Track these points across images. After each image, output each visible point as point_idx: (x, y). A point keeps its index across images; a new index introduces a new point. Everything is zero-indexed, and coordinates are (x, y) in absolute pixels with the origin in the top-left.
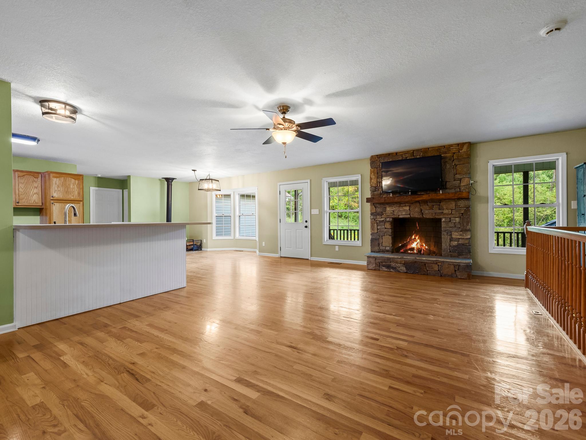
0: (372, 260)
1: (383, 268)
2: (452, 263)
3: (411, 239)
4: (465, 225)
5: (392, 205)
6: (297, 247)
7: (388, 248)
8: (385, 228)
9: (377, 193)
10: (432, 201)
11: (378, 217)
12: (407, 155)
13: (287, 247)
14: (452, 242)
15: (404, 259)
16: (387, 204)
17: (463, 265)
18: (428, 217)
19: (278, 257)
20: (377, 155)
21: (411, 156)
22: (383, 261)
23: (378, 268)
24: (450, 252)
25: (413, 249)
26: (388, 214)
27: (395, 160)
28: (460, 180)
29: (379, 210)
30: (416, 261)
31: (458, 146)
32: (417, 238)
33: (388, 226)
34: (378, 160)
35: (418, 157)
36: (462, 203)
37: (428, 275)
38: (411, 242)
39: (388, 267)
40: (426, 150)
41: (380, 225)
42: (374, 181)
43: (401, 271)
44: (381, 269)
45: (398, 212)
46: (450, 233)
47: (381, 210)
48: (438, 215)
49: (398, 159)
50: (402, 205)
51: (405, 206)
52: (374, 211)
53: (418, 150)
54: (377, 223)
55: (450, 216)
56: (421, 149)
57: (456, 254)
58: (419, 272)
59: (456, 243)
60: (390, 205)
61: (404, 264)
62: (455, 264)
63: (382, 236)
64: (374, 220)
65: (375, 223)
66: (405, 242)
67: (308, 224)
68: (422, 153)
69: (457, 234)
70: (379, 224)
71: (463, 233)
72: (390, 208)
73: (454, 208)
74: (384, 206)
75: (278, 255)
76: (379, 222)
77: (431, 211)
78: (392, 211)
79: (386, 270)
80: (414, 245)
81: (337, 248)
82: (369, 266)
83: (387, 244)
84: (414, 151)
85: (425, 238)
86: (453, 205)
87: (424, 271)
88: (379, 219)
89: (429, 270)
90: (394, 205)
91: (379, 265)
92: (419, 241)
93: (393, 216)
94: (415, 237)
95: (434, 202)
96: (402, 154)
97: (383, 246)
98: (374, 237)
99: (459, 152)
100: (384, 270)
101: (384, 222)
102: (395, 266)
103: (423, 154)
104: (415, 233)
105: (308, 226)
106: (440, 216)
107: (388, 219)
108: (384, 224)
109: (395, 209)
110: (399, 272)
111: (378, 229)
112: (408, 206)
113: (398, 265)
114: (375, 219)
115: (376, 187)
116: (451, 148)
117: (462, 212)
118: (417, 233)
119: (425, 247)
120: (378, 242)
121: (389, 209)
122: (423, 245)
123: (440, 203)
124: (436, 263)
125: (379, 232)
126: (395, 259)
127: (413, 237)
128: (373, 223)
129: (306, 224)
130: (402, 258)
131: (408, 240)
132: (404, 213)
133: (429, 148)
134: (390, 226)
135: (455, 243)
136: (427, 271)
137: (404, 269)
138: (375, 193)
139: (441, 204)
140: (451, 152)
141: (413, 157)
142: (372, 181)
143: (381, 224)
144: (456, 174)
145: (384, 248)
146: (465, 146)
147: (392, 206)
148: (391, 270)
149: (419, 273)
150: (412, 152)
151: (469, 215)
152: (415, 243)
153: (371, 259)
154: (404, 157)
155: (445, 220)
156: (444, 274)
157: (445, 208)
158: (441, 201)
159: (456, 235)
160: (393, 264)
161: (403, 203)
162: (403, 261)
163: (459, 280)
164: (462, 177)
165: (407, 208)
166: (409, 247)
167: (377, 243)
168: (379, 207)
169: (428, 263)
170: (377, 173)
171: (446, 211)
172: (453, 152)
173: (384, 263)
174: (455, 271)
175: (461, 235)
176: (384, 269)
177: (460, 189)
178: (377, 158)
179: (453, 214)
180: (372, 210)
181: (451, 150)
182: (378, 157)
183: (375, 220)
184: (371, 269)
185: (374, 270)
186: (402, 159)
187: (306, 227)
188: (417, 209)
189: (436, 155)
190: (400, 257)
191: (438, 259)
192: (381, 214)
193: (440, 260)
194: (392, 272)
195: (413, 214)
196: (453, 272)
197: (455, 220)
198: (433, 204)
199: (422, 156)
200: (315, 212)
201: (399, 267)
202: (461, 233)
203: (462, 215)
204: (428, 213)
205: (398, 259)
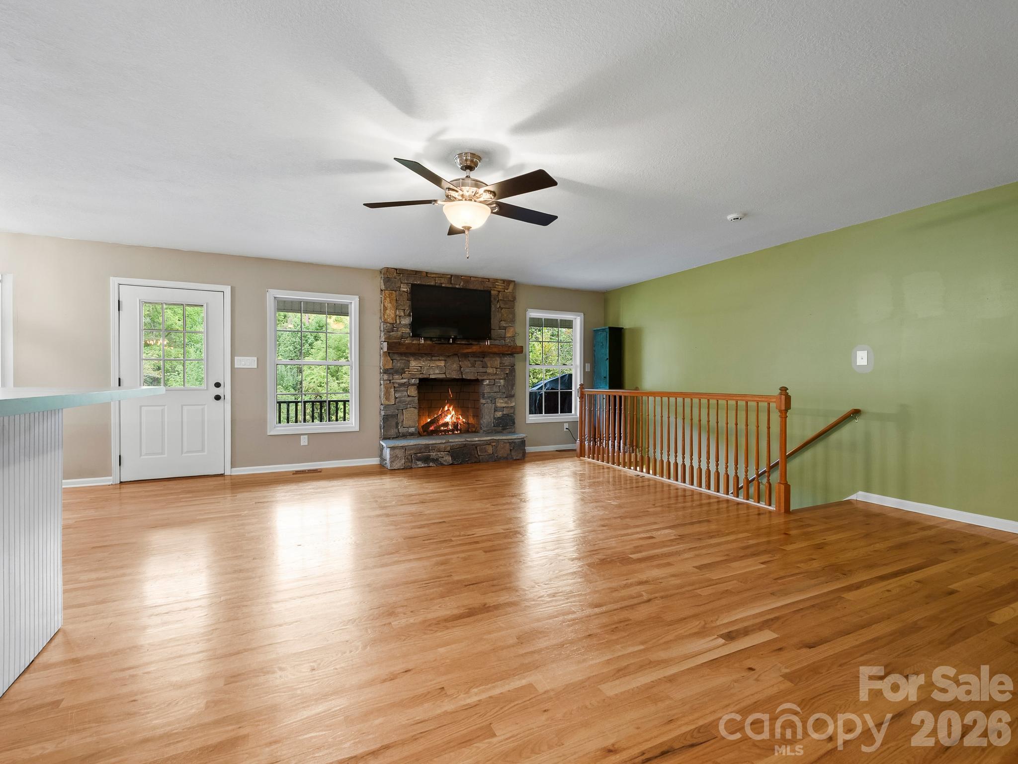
0: (400, 453)
1: (418, 463)
2: (507, 441)
3: (443, 412)
4: (510, 389)
5: (420, 358)
6: (185, 450)
7: (412, 430)
8: (409, 396)
9: (395, 335)
10: (474, 355)
11: (397, 376)
12: (443, 280)
13: (146, 454)
14: (496, 413)
15: (449, 444)
16: (413, 356)
17: (518, 442)
18: (469, 378)
19: (110, 483)
20: (396, 269)
21: (448, 283)
22: (418, 452)
23: (410, 464)
24: (494, 426)
25: (446, 424)
26: (413, 372)
27: (424, 283)
28: (505, 328)
29: (399, 365)
30: (465, 444)
31: (503, 283)
32: (451, 409)
33: (413, 391)
34: (398, 278)
35: (457, 287)
36: (507, 360)
37: (480, 462)
38: (443, 415)
39: (426, 459)
40: (468, 279)
41: (400, 391)
42: (391, 314)
43: (444, 463)
44: (414, 466)
45: (427, 369)
46: (493, 400)
47: (402, 366)
48: (481, 376)
49: (429, 284)
50: (433, 358)
51: (439, 360)
52: (390, 366)
53: (458, 277)
54: (394, 387)
55: (494, 377)
56: (461, 276)
57: (501, 428)
58: (469, 460)
59: (501, 413)
60: (416, 357)
61: (449, 452)
62: (510, 441)
63: (402, 410)
64: (388, 382)
65: (391, 388)
66: (435, 416)
67: (226, 391)
68: (462, 282)
69: (502, 401)
70: (398, 389)
71: (508, 400)
72: (417, 363)
73: (499, 367)
74: (407, 359)
75: (109, 480)
76: (397, 385)
77: (473, 369)
78: (420, 368)
79: (423, 466)
80: (448, 419)
81: (304, 441)
82: (394, 464)
83: (411, 423)
84: (452, 276)
85: (461, 408)
86: (497, 361)
87: (476, 457)
88: (398, 381)
89: (482, 454)
90: (422, 357)
91: (411, 460)
92: (453, 413)
93: (421, 376)
94: (448, 408)
95: (477, 357)
96: (434, 276)
97: (404, 427)
98: (389, 413)
99: (504, 291)
100: (420, 466)
101: (407, 385)
102: (437, 457)
103: (464, 284)
104: (447, 403)
105: (222, 397)
106: (484, 376)
107: (413, 381)
108: (406, 389)
109: (424, 363)
110: (442, 464)
111: (396, 398)
112: (442, 360)
113: (441, 454)
114: (390, 380)
115: (393, 324)
116: (497, 284)
117: (507, 372)
118: (450, 402)
119: (462, 420)
120: (397, 421)
121: (414, 364)
122: (459, 418)
123: (483, 358)
124: (489, 443)
125: (398, 403)
126: (436, 445)
127: (446, 408)
128: (388, 388)
129: (218, 391)
130: (447, 443)
131: (440, 413)
132: (437, 372)
133: (471, 277)
134: (416, 392)
135: (499, 414)
136: (479, 456)
137: (449, 459)
138: (392, 333)
139: (486, 359)
140: (495, 289)
141: (451, 286)
142: (388, 312)
143: (401, 389)
144: (501, 321)
145: (405, 430)
146: (511, 285)
147: (420, 360)
148: (431, 464)
149: (469, 462)
150: (449, 276)
151: (514, 376)
152: (449, 416)
153: (397, 452)
154: (439, 282)
155: (489, 382)
156: (499, 457)
157: (489, 365)
158: (484, 355)
159: (501, 403)
160: (433, 454)
161: (436, 355)
162: (448, 447)
163: (515, 462)
164: (507, 325)
165: (442, 364)
166: (441, 422)
167: (394, 423)
168: (399, 359)
169: (480, 445)
170: (396, 300)
171: (490, 370)
172: (499, 290)
173: (420, 454)
174: (511, 450)
175: (506, 403)
176: (420, 464)
177: (505, 340)
178: (395, 274)
179: (498, 375)
180: (385, 365)
181: (496, 286)
182: (397, 273)
183: (390, 383)
184: (398, 469)
185: (402, 469)
186: (434, 284)
187: (218, 398)
188: (455, 366)
189: (480, 289)
190: (444, 441)
191: (493, 438)
192: (401, 372)
193: (495, 438)
194: (431, 466)
195: (450, 374)
196: (509, 452)
197: (500, 383)
198: (476, 359)
199: (463, 286)
200: (247, 362)
201: (443, 457)
202: (506, 399)
203: (507, 376)
204: (469, 373)
205: (441, 445)
